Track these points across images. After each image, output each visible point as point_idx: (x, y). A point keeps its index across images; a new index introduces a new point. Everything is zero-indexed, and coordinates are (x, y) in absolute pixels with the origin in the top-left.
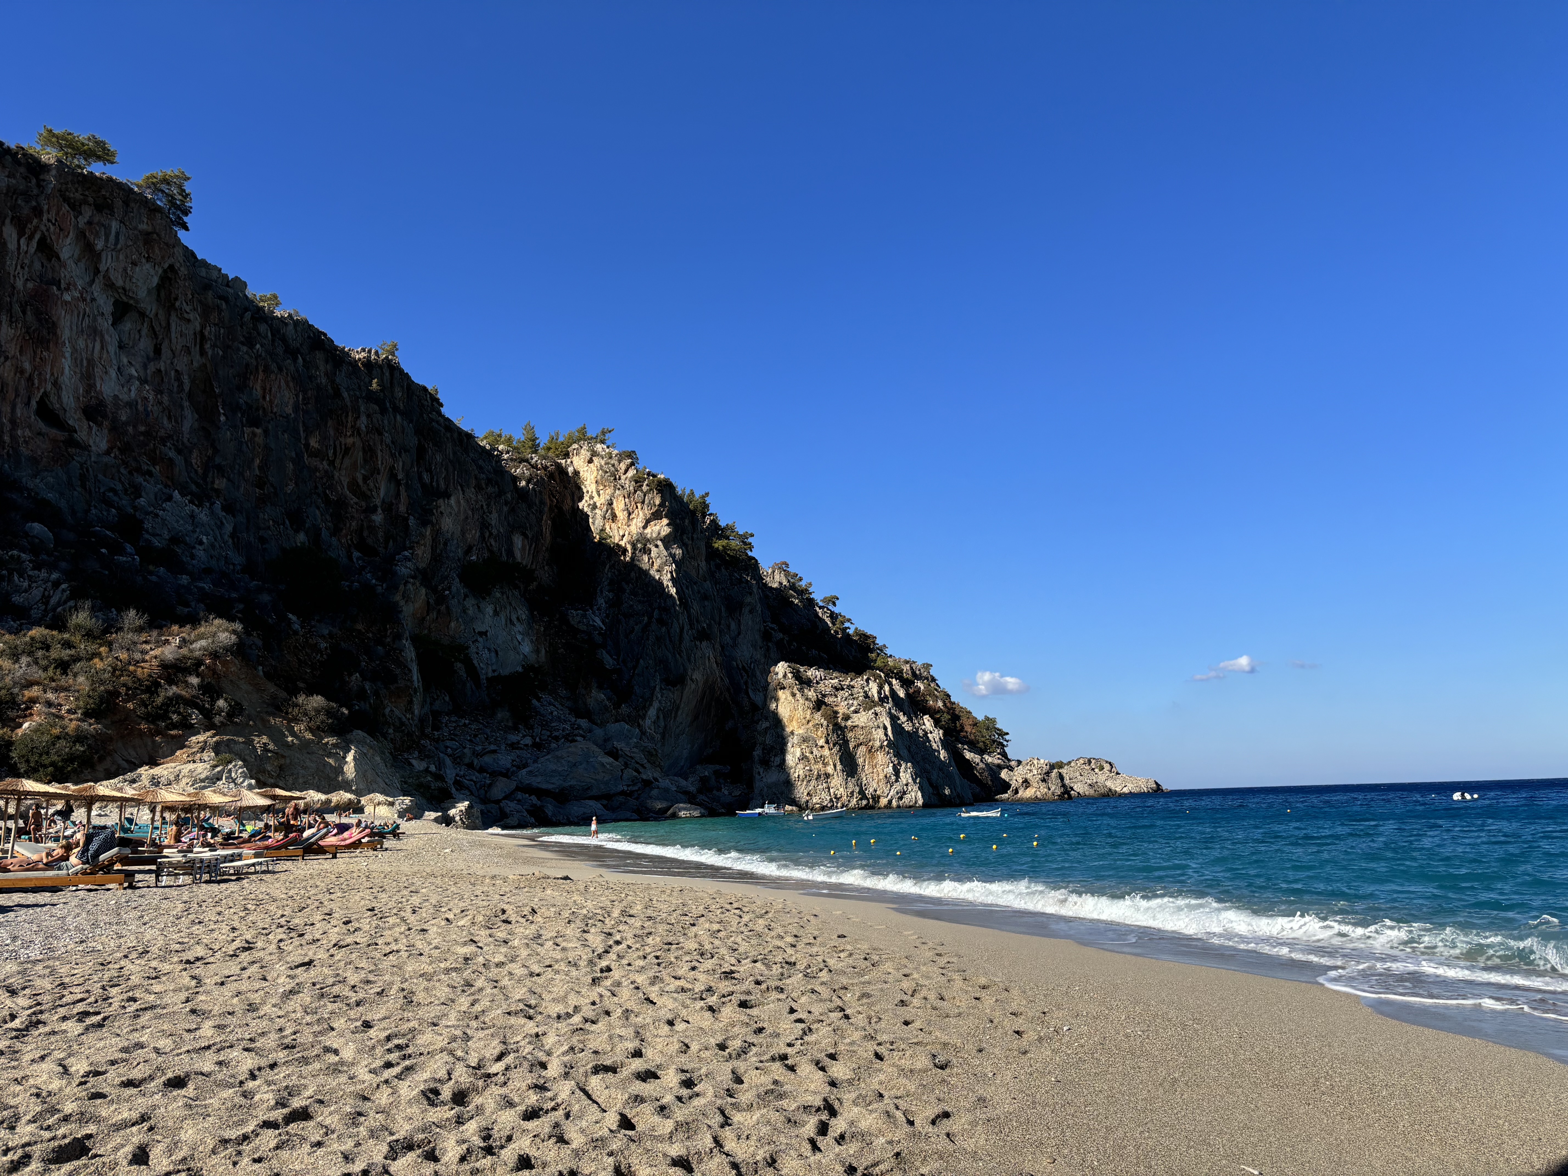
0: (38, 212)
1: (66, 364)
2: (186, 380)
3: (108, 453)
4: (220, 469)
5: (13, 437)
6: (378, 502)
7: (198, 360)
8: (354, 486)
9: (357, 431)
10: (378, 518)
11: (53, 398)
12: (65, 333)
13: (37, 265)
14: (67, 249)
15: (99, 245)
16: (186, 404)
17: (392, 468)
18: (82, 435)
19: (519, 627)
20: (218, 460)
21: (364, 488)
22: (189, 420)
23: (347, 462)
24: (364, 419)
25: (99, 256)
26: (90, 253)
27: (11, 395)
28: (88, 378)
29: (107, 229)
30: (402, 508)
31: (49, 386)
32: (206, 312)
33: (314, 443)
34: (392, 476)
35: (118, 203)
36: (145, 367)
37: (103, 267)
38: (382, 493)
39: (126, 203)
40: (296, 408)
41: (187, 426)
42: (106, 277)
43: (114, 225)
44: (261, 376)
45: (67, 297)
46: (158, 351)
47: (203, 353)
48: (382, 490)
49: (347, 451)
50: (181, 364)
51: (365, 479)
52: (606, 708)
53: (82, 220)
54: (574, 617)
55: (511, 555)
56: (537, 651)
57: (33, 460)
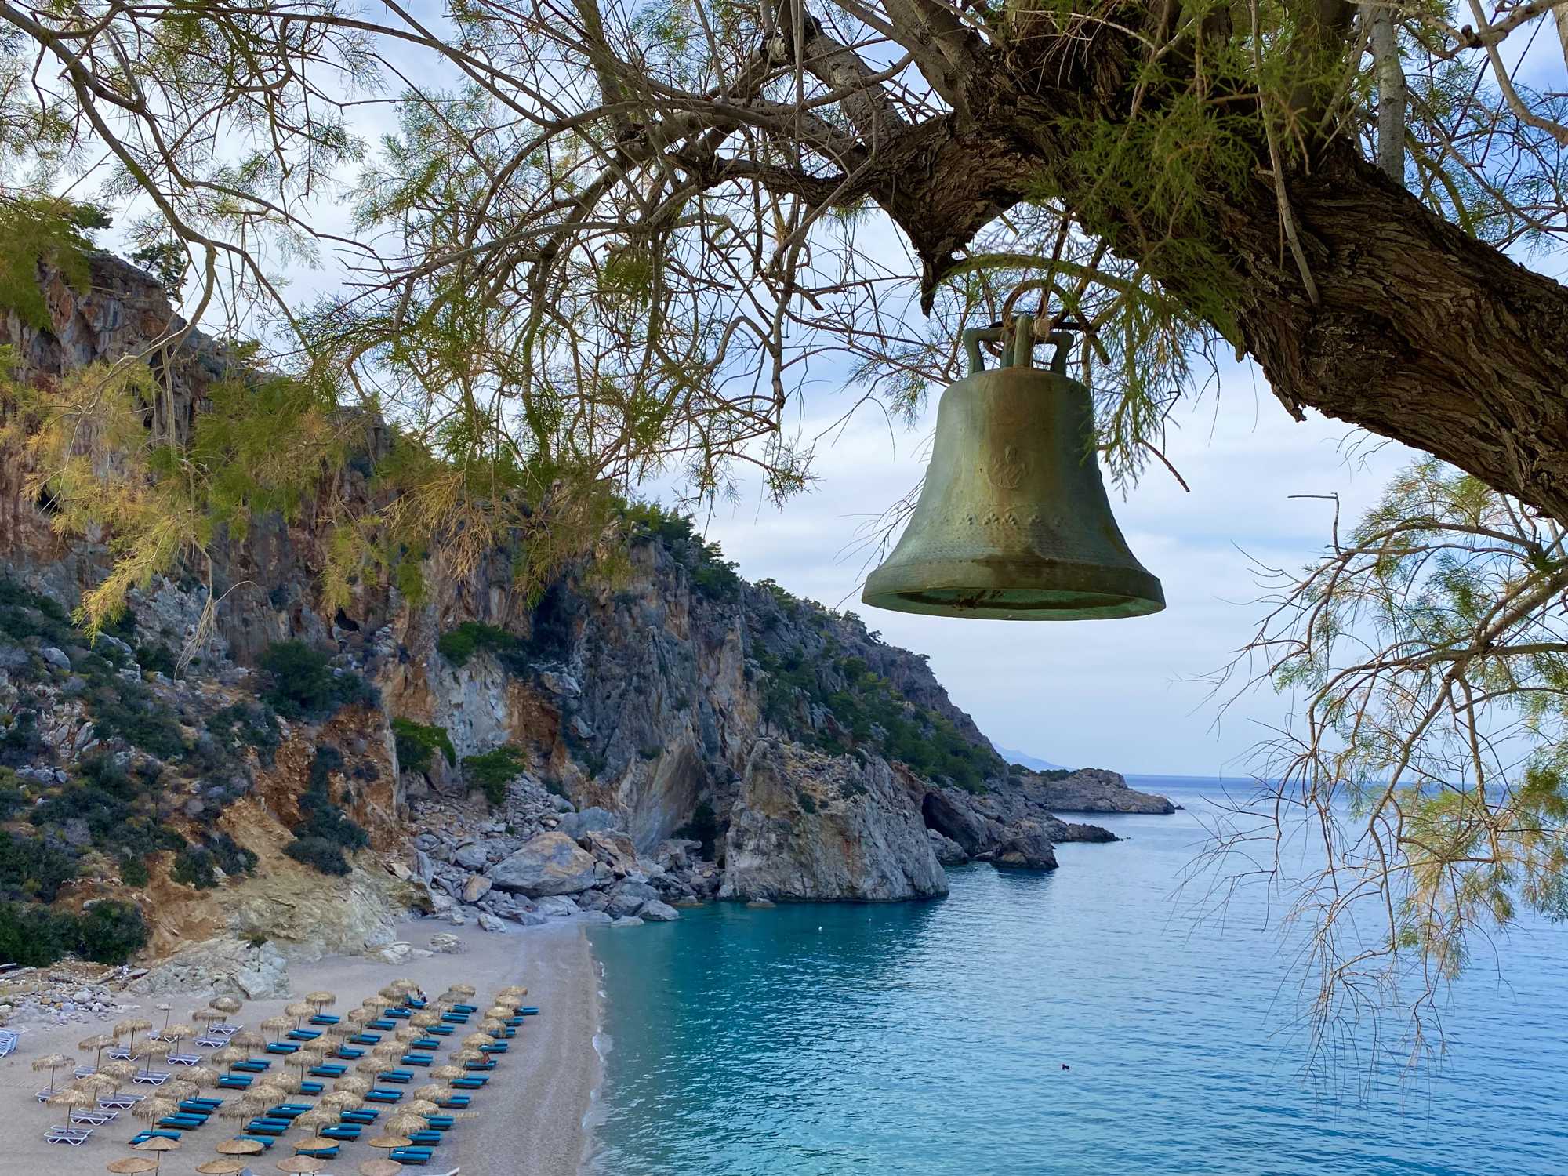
3: (103, 539)
5: (16, 534)
6: (359, 573)
7: (186, 433)
10: (359, 591)
13: (38, 351)
14: (67, 333)
15: (98, 325)
19: (494, 691)
25: (97, 337)
26: (88, 335)
29: (105, 309)
30: (383, 579)
32: (197, 385)
35: (117, 282)
37: (100, 349)
39: (125, 283)
42: (103, 357)
43: (113, 305)
46: (148, 425)
52: (579, 781)
53: (82, 301)
54: (550, 679)
55: (487, 610)
56: (511, 715)
57: (35, 556)
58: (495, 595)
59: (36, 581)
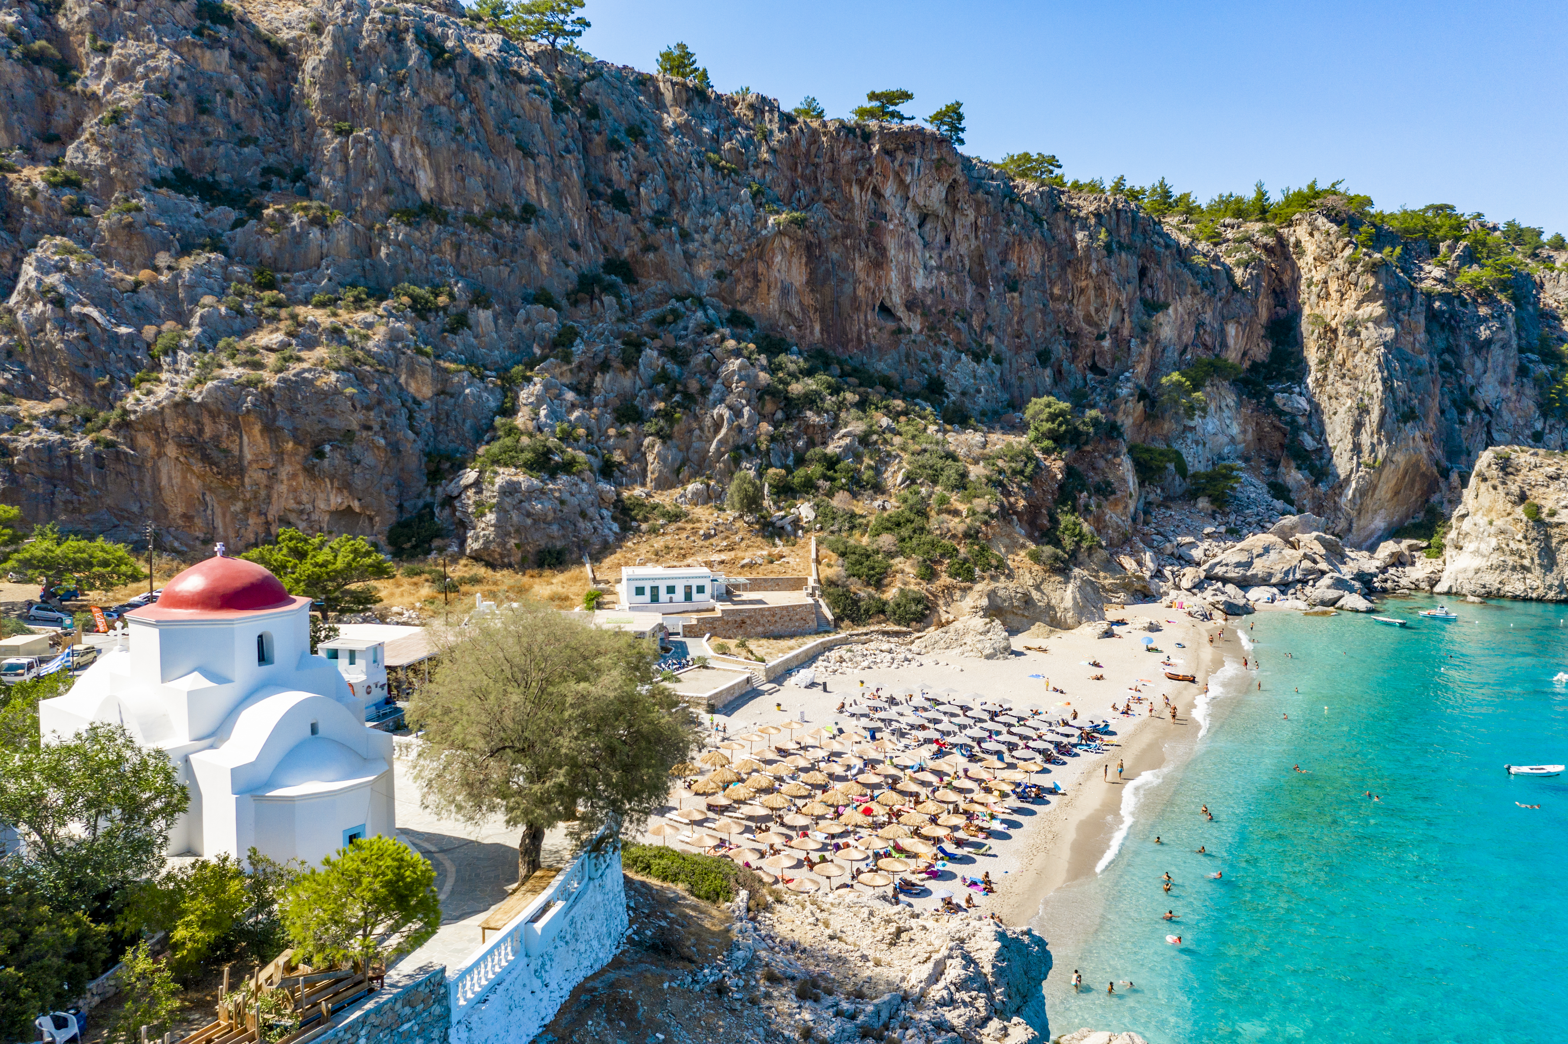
0: (870, 172)
1: (893, 274)
2: (967, 262)
3: (921, 331)
4: (990, 328)
5: (867, 335)
6: (1107, 329)
7: (974, 243)
8: (1088, 320)
9: (1089, 275)
10: (1106, 343)
11: (887, 300)
12: (892, 252)
13: (872, 205)
14: (889, 189)
15: (908, 179)
16: (967, 280)
17: (1118, 300)
18: (905, 323)
19: (1227, 413)
20: (989, 322)
21: (1096, 318)
22: (970, 291)
23: (1082, 299)
24: (1094, 264)
25: (908, 187)
26: (903, 186)
27: (864, 307)
28: (906, 281)
29: (912, 165)
30: (1126, 332)
31: (885, 294)
32: (978, 206)
33: (1057, 291)
34: (1118, 306)
35: (918, 145)
36: (940, 256)
37: (911, 195)
38: (1110, 321)
39: (923, 143)
40: (1043, 266)
41: (968, 297)
42: (914, 201)
43: (917, 161)
44: (1017, 249)
45: (891, 227)
46: (948, 240)
47: (977, 237)
48: (1111, 317)
49: (1082, 291)
50: (963, 250)
51: (1097, 311)
52: (1304, 487)
53: (897, 164)
54: (1279, 399)
55: (1224, 345)
56: (1244, 432)
57: (879, 348)
58: (1231, 330)
59: (881, 366)
